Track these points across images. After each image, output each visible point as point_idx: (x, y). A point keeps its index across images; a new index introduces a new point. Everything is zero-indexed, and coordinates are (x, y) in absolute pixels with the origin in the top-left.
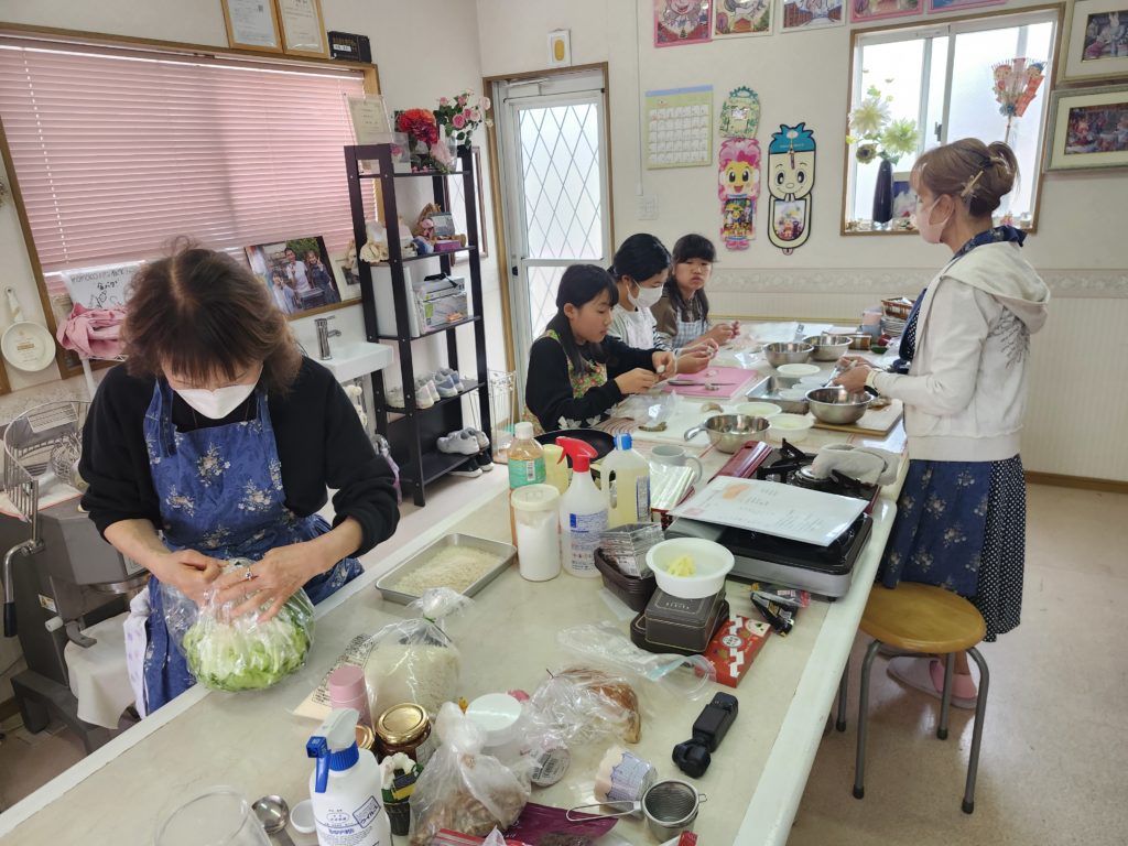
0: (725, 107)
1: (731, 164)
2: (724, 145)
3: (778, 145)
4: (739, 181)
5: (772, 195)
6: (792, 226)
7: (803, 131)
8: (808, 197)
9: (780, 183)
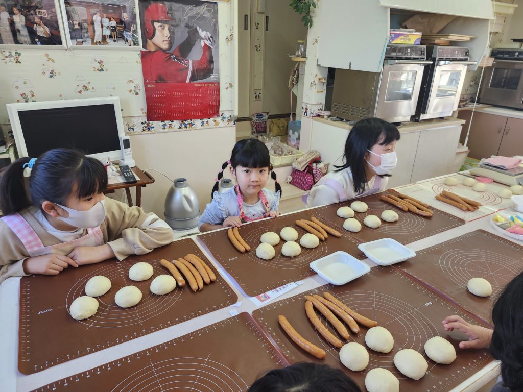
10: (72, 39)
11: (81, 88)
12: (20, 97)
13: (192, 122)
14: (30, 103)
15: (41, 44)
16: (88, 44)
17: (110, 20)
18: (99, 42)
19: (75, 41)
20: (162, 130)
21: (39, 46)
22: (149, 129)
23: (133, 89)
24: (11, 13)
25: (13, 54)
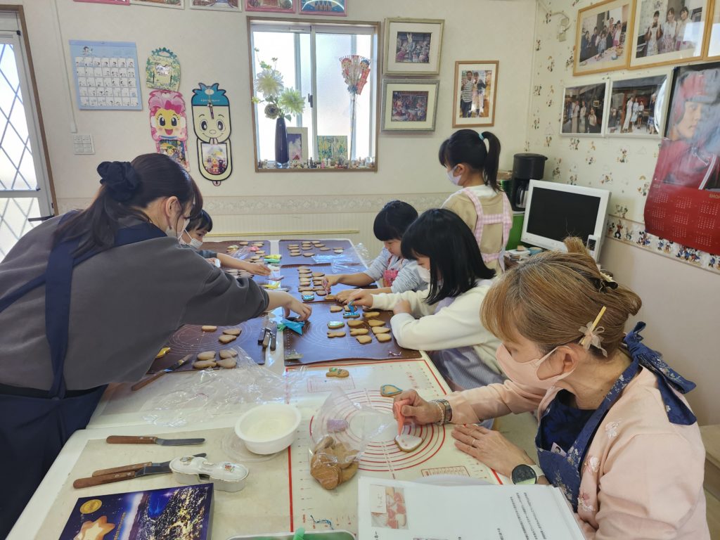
0: (149, 63)
1: (159, 111)
2: (152, 95)
3: (198, 98)
4: (168, 126)
5: (198, 138)
6: (217, 163)
7: (218, 90)
8: (228, 142)
9: (204, 129)
10: (609, 127)
11: (604, 178)
12: (569, 180)
13: (697, 253)
14: (573, 186)
15: (590, 132)
16: (617, 133)
17: (639, 105)
18: (626, 130)
19: (610, 129)
20: (657, 251)
21: (588, 134)
22: (644, 243)
23: (643, 187)
24: (581, 107)
25: (576, 141)
